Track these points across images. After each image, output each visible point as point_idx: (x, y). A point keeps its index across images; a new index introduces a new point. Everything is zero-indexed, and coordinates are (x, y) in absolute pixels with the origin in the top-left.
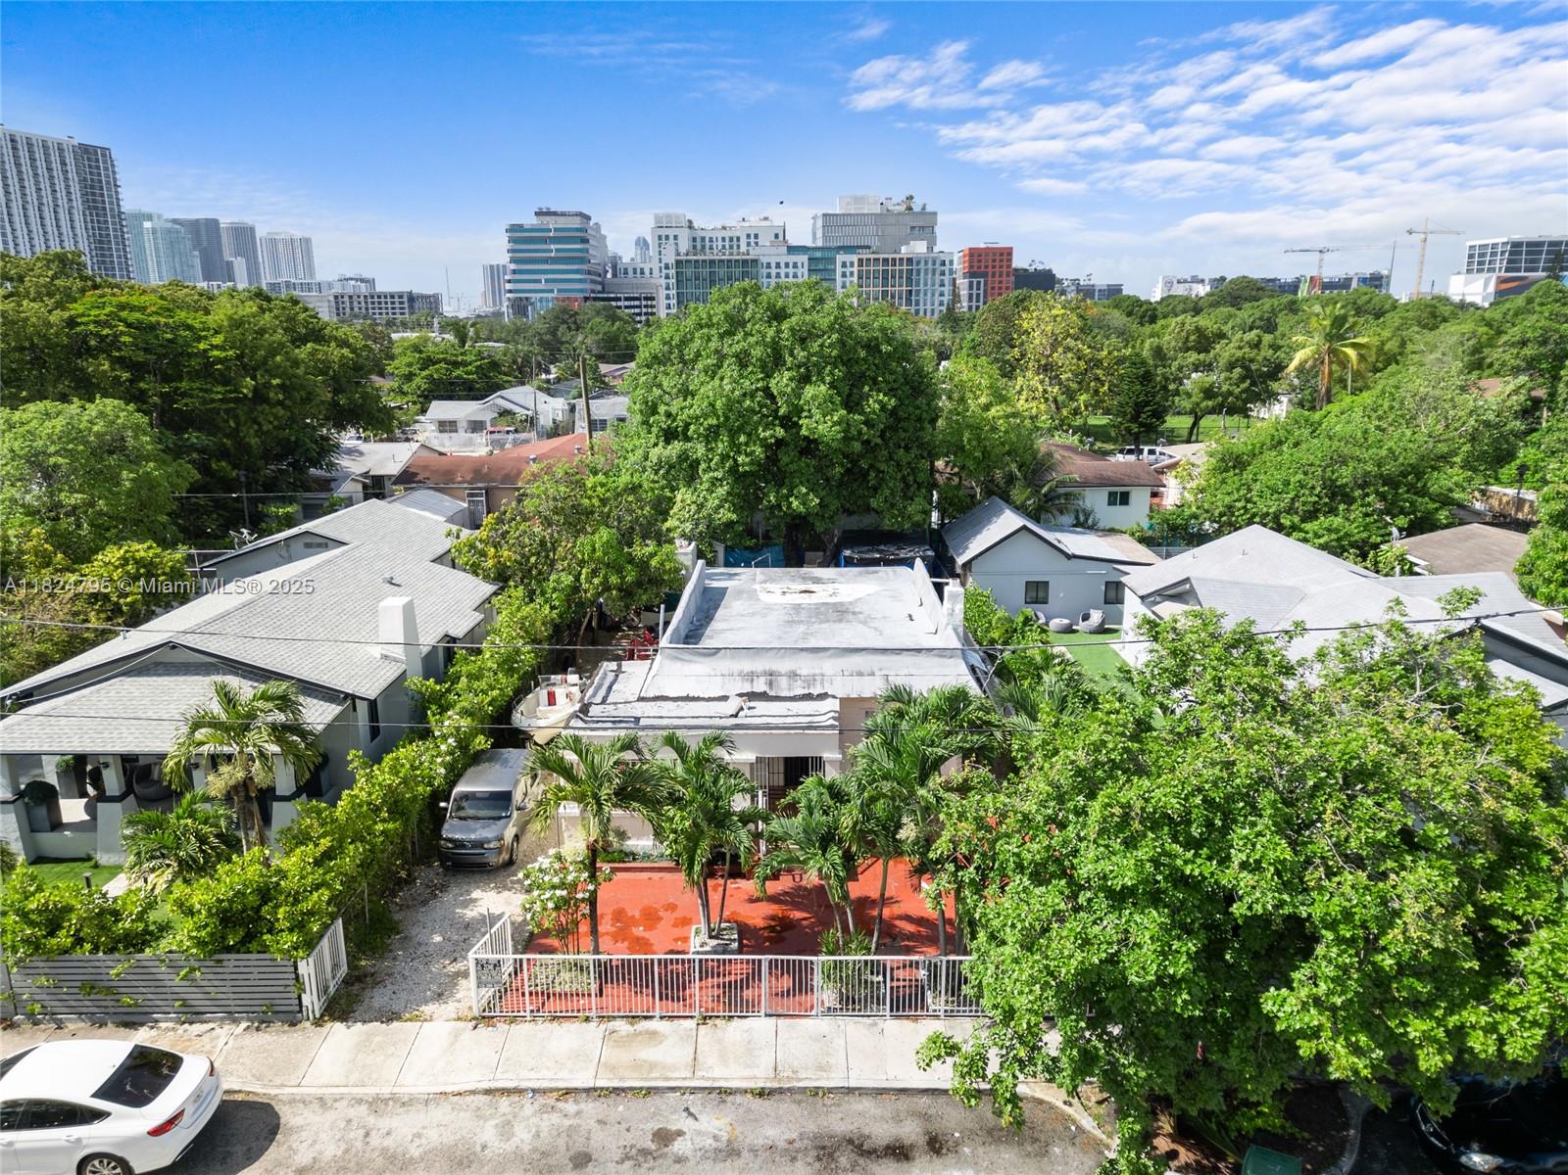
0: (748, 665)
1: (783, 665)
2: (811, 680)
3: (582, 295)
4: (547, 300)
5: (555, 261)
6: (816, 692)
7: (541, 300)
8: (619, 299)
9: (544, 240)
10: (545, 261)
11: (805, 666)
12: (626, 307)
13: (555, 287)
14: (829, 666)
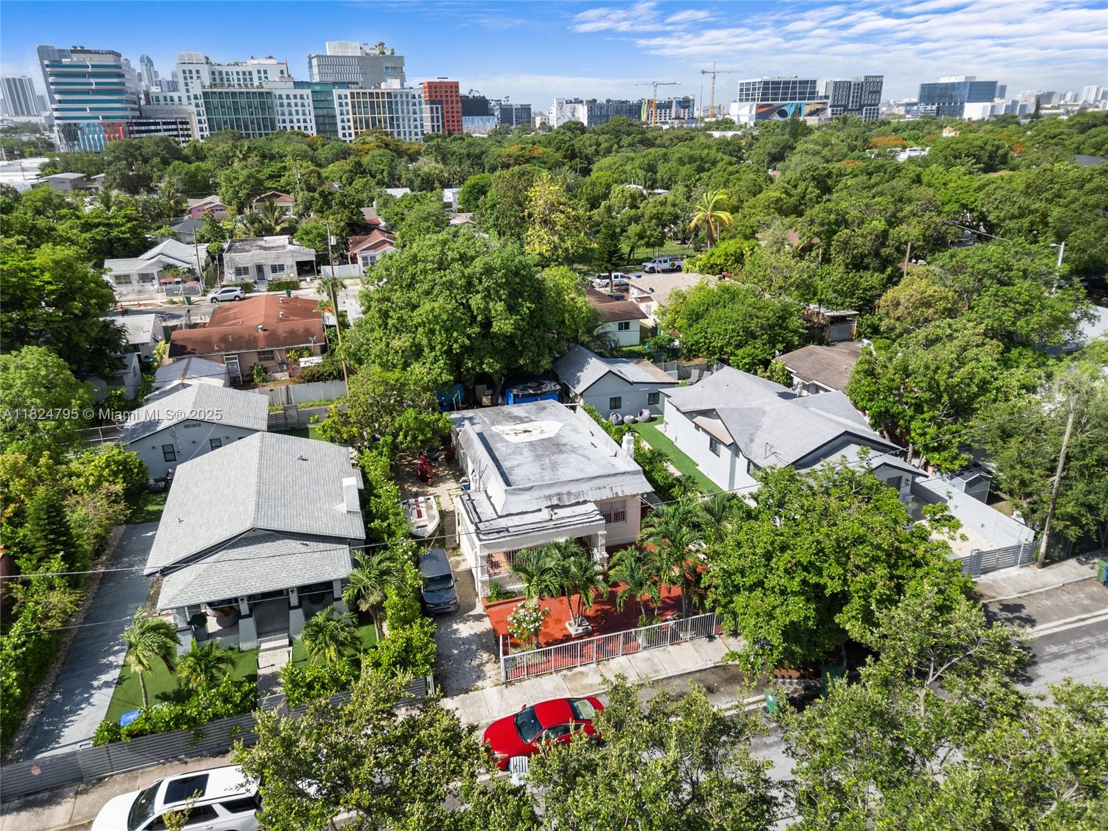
1: (564, 490)
2: (578, 494)
3: (125, 121)
4: (94, 125)
5: (95, 92)
6: (581, 500)
7: (88, 125)
8: (158, 124)
9: (83, 75)
10: (87, 92)
11: (574, 489)
12: (165, 130)
13: (100, 114)
14: (585, 487)
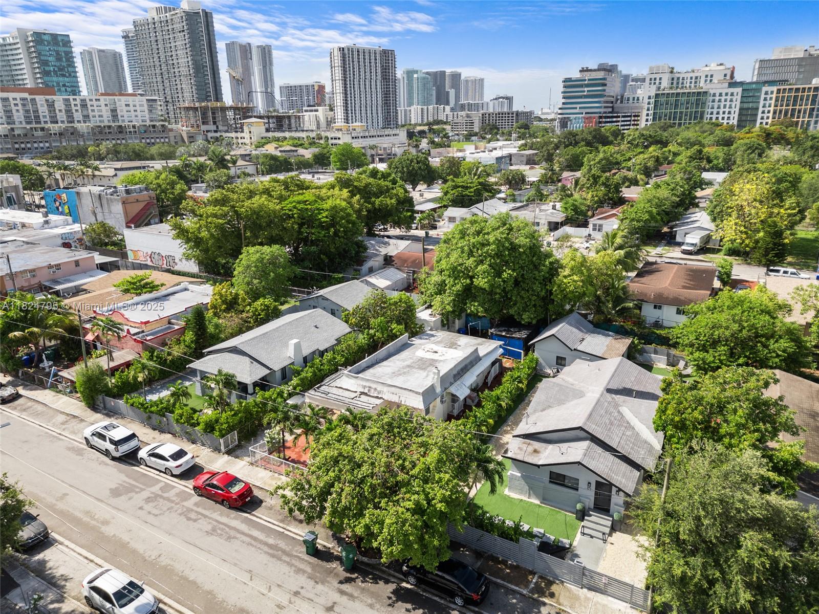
0: (365, 383)
1: (374, 386)
2: (379, 392)
3: (598, 115)
4: (579, 118)
5: (586, 97)
6: (380, 396)
8: (619, 117)
9: (581, 86)
11: (379, 388)
14: (385, 389)
